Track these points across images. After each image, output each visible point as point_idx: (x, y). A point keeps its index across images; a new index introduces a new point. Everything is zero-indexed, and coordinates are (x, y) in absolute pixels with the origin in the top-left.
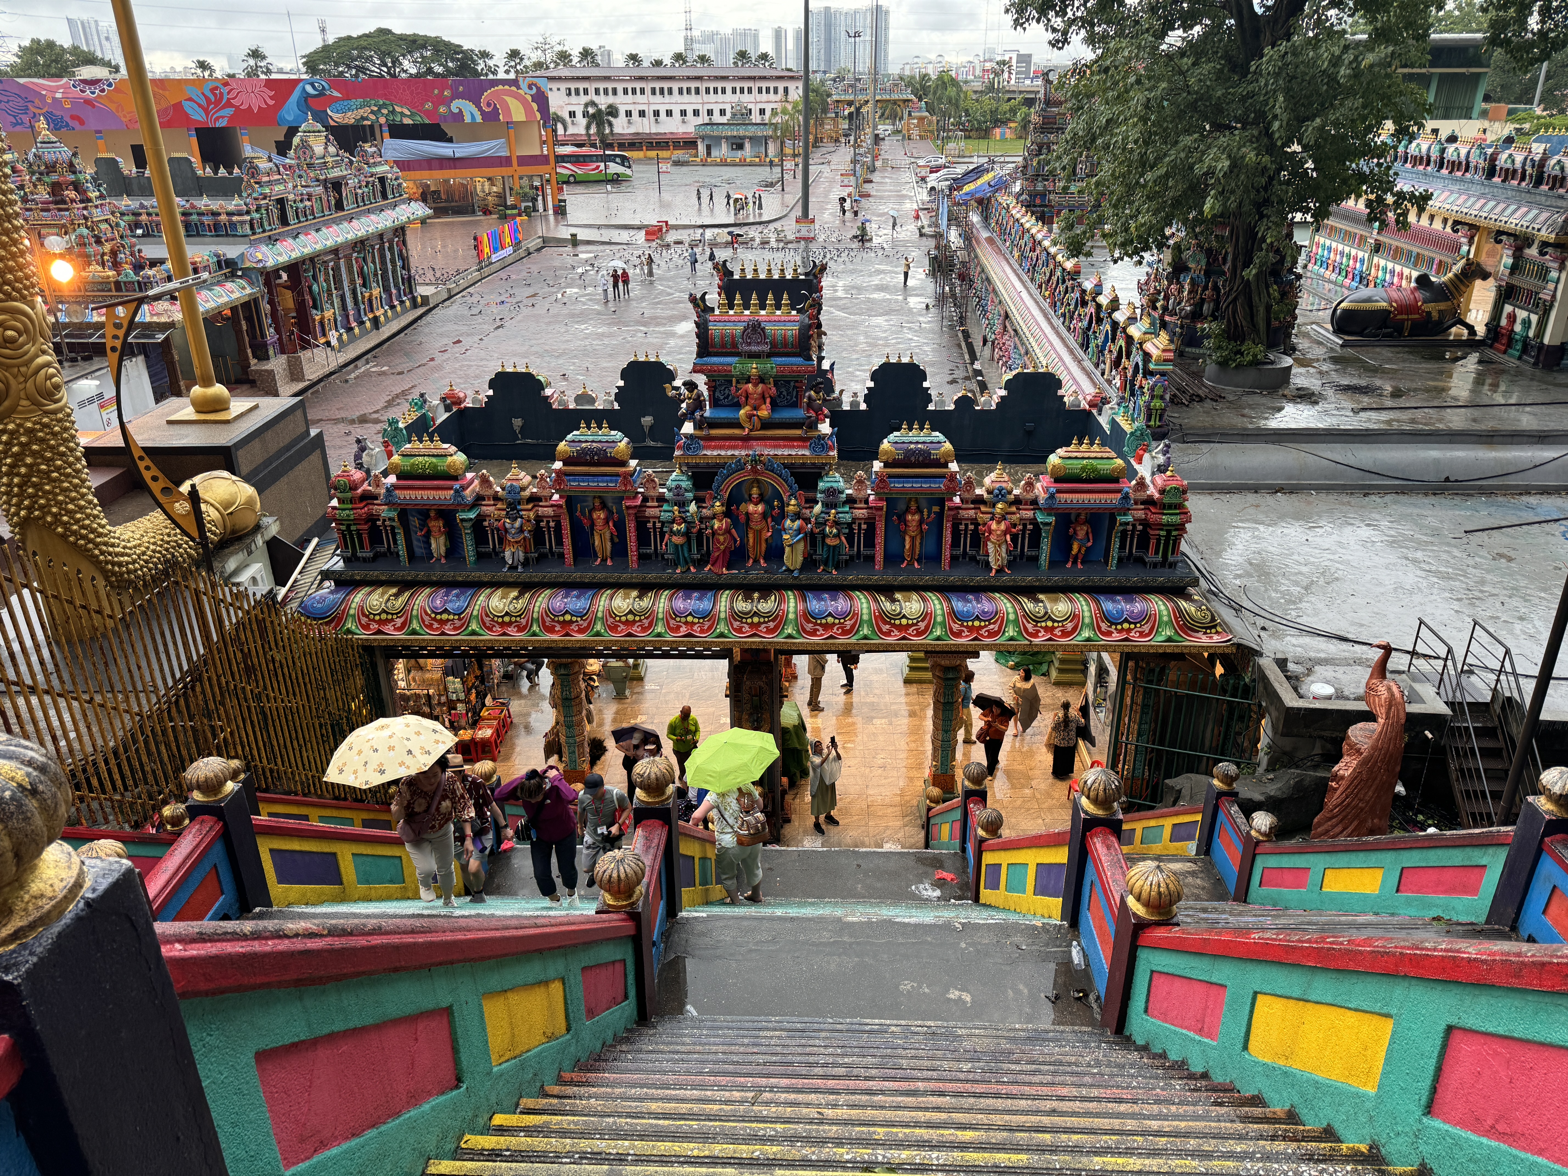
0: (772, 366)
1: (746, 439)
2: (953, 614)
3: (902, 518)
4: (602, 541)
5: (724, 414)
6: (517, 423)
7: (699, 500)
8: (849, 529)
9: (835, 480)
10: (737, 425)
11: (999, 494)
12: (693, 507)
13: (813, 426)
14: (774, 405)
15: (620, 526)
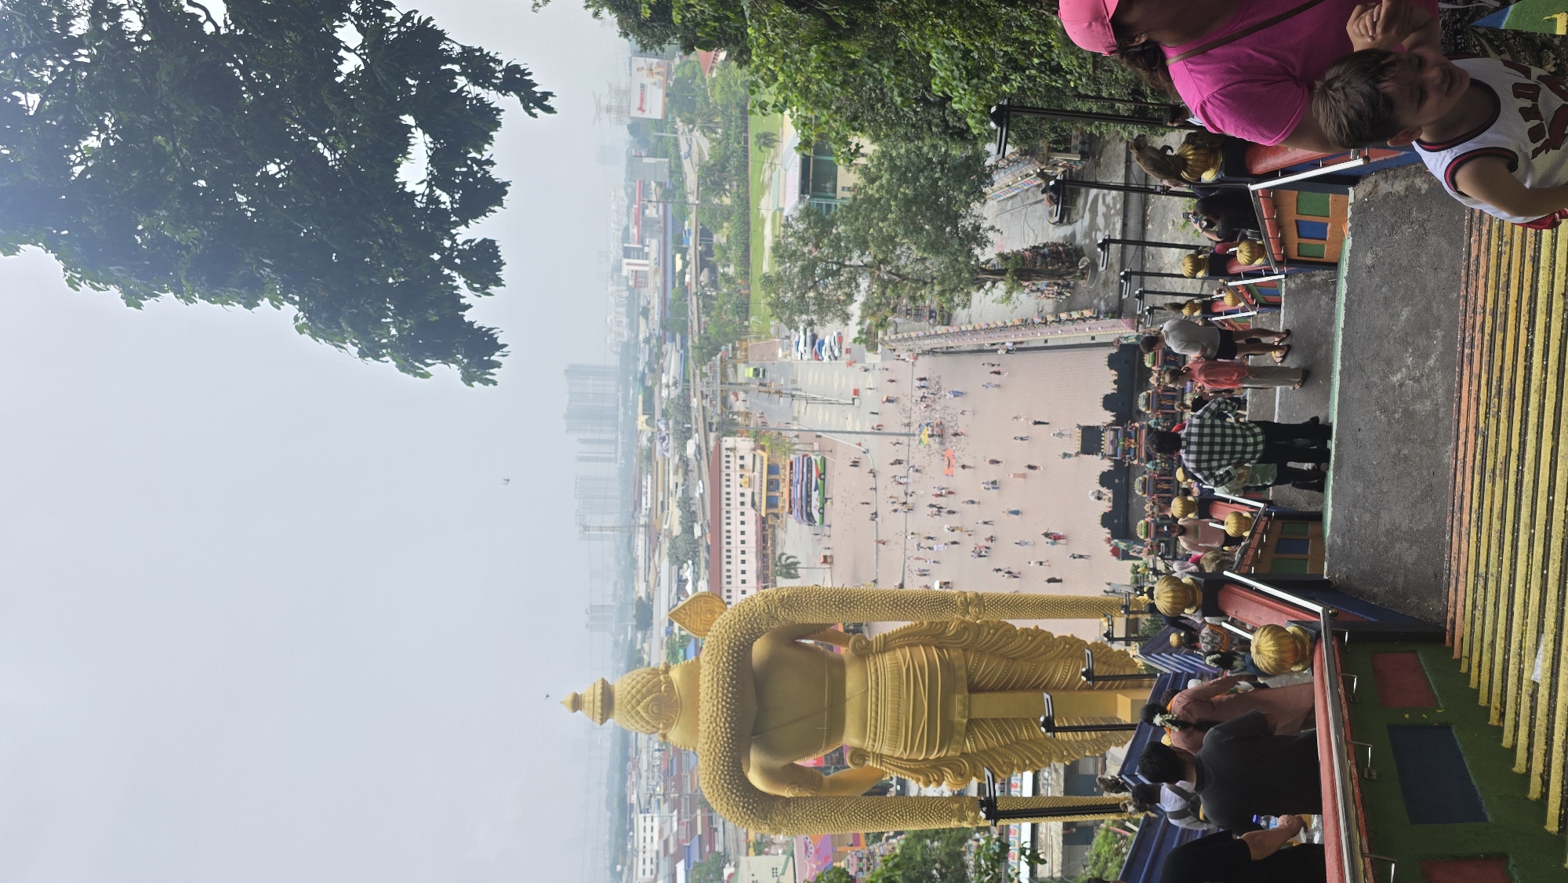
0: (1120, 438)
1: (1140, 446)
2: (1191, 392)
3: (1162, 405)
4: (1166, 486)
5: (1132, 452)
6: (1116, 521)
7: (1156, 459)
8: (1165, 420)
9: (1152, 423)
10: (1135, 448)
11: (1158, 380)
12: (1158, 461)
13: (1136, 428)
14: (1130, 438)
15: (1162, 481)
